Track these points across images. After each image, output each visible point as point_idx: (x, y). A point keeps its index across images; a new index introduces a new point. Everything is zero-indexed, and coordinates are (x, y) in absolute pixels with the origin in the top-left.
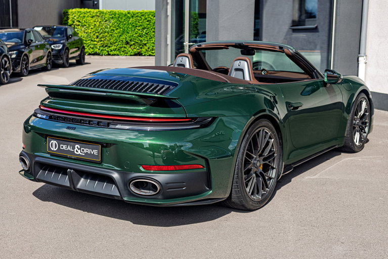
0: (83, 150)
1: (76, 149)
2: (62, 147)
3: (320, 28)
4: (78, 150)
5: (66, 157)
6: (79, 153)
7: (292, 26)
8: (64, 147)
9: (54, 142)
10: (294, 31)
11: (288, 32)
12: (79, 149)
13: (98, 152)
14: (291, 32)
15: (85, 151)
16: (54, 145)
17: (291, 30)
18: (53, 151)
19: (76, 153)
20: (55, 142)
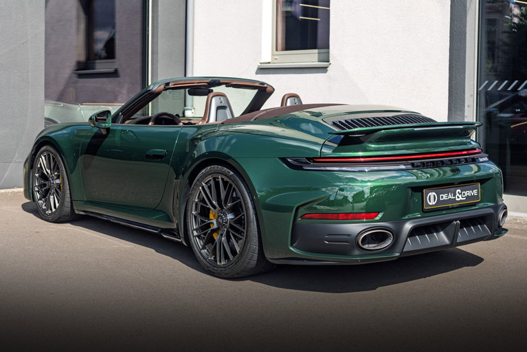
0: (464, 194)
1: (458, 194)
2: (442, 197)
3: (121, 72)
4: (460, 196)
5: (447, 208)
6: (461, 198)
7: (77, 70)
8: (444, 197)
9: (432, 194)
10: (80, 76)
11: (70, 77)
12: (460, 194)
13: (478, 191)
14: (75, 78)
15: (466, 194)
16: (431, 198)
17: (75, 75)
18: (432, 206)
19: (457, 199)
20: (434, 193)
